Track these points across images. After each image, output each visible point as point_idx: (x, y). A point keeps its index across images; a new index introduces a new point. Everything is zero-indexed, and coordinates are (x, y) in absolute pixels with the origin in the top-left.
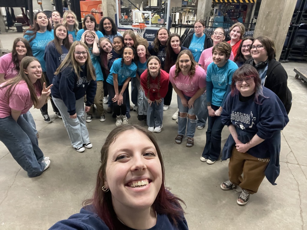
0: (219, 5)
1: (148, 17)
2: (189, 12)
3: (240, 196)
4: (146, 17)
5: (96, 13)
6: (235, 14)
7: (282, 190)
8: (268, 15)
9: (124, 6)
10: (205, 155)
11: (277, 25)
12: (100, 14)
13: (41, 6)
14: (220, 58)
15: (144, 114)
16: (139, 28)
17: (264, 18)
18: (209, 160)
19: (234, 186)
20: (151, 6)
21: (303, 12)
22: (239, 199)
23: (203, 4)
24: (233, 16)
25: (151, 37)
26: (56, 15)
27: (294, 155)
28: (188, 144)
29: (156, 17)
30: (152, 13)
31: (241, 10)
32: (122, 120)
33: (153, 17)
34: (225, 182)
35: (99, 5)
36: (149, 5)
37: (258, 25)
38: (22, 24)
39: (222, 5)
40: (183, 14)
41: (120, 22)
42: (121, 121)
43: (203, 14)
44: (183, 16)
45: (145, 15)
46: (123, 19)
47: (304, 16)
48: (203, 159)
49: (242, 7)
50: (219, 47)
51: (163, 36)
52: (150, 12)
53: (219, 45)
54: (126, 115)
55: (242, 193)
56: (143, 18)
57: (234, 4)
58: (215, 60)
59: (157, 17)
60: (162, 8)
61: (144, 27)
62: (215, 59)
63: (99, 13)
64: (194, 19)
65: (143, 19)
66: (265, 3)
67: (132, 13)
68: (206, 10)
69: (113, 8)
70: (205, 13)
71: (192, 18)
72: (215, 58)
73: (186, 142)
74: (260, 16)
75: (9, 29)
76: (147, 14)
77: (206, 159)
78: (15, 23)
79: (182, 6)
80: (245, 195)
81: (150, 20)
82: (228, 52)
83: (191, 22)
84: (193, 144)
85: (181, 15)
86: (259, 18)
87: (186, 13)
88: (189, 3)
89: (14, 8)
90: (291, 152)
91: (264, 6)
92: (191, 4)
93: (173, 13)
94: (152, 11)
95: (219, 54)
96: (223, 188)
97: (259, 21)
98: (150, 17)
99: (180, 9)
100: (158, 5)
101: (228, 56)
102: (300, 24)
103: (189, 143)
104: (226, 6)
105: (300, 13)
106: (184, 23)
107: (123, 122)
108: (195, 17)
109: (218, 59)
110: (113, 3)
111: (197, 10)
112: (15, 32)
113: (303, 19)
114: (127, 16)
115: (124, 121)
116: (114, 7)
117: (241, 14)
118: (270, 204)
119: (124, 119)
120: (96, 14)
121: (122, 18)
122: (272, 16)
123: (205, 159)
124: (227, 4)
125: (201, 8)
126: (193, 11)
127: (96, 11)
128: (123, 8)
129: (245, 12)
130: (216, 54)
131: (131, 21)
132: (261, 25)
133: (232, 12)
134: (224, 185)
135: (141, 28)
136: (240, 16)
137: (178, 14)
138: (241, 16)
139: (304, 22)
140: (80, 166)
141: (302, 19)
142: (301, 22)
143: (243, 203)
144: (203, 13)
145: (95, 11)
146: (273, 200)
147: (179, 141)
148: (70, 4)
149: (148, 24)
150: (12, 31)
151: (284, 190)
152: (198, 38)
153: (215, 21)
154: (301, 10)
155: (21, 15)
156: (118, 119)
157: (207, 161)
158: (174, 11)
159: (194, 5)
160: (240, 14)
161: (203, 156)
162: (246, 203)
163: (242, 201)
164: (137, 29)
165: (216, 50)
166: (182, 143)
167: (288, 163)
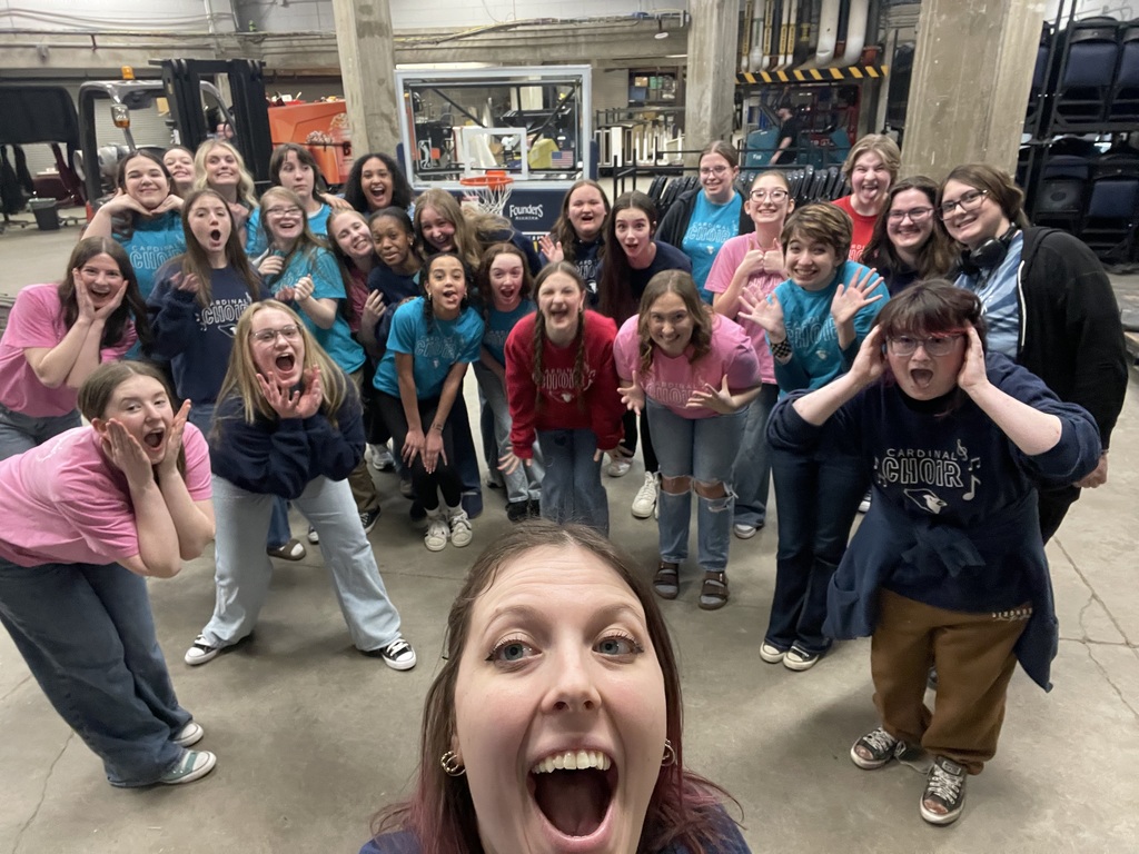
0: (758, 93)
1: (513, 148)
2: (656, 123)
3: (930, 789)
4: (508, 148)
5: (325, 145)
6: (819, 119)
7: (1086, 751)
8: (942, 112)
9: (424, 115)
10: (777, 639)
11: (979, 145)
12: (340, 150)
13: (128, 133)
14: (814, 263)
15: (529, 495)
16: (487, 187)
17: (928, 126)
18: (791, 655)
19: (899, 752)
20: (523, 109)
21: (1058, 94)
22: (928, 801)
23: (703, 92)
24: (811, 126)
25: (532, 215)
26: (178, 163)
27: (1107, 611)
28: (705, 600)
29: (542, 148)
30: (528, 134)
31: (840, 106)
32: (451, 526)
33: (534, 148)
34: (865, 739)
35: (335, 118)
36: (515, 108)
37: (910, 148)
38: (57, 199)
39: (771, 93)
40: (636, 133)
41: (415, 172)
42: (445, 529)
43: (709, 127)
44: (635, 138)
45: (505, 141)
46: (427, 160)
47: (1063, 110)
48: (769, 652)
49: (841, 95)
50: (807, 225)
51: (586, 208)
52: (522, 131)
53: (806, 217)
54: (460, 506)
55: (936, 773)
56: (496, 152)
57: (809, 85)
58: (796, 270)
59: (547, 144)
60: (563, 116)
61: (504, 184)
62: (797, 267)
63: (335, 145)
64: (677, 146)
65: (495, 156)
66: (926, 75)
67: (455, 139)
68: (715, 111)
69: (386, 124)
70: (712, 123)
71: (668, 144)
72: (795, 263)
73: (699, 592)
74: (915, 117)
75: (7, 221)
76: (511, 139)
77: (781, 651)
78: (31, 200)
79: (631, 105)
80: (948, 782)
81: (524, 158)
82: (843, 239)
83: (665, 156)
84: (725, 597)
85: (627, 136)
86: (911, 125)
87: (645, 126)
88: (653, 95)
89: (26, 148)
90: (1094, 601)
91: (925, 84)
92: (662, 94)
93: (599, 128)
94: (529, 127)
95: (812, 250)
96: (862, 762)
97: (912, 136)
98: (524, 148)
99: (622, 115)
100: (546, 104)
101: (841, 252)
102: (1053, 137)
103: (708, 595)
104: (785, 93)
105: (1049, 101)
106: (642, 162)
107: (452, 531)
108: (680, 139)
109: (807, 267)
110: (386, 109)
111: (682, 113)
112: (32, 232)
113: (1061, 119)
114: (438, 150)
115: (455, 529)
116: (390, 121)
117: (841, 119)
118: (1050, 812)
119: (456, 519)
120: (325, 150)
121: (423, 158)
122: (955, 114)
123: (776, 651)
124: (786, 88)
125: (700, 105)
126: (670, 119)
127: (327, 140)
128: (423, 125)
129: (851, 108)
130: (797, 250)
131: (453, 166)
132: (920, 148)
133: (806, 113)
134: (863, 750)
135: (492, 186)
136: (836, 125)
137: (616, 134)
138: (839, 125)
139: (1063, 130)
140: (297, 717)
141: (1056, 122)
142: (1055, 130)
143: (944, 814)
144: (705, 123)
145: (321, 140)
146: (1057, 793)
147: (670, 589)
148: (233, 118)
149: (518, 171)
150: (19, 227)
151: (1092, 752)
152: (717, 207)
153: (749, 147)
154: (1051, 89)
155: (52, 171)
156: (433, 520)
157: (785, 660)
158: (602, 122)
159: (672, 97)
160: (834, 117)
161: (767, 643)
162: (955, 813)
163: (940, 806)
164: (480, 192)
165: (796, 235)
166: (684, 597)
167: (1090, 641)
